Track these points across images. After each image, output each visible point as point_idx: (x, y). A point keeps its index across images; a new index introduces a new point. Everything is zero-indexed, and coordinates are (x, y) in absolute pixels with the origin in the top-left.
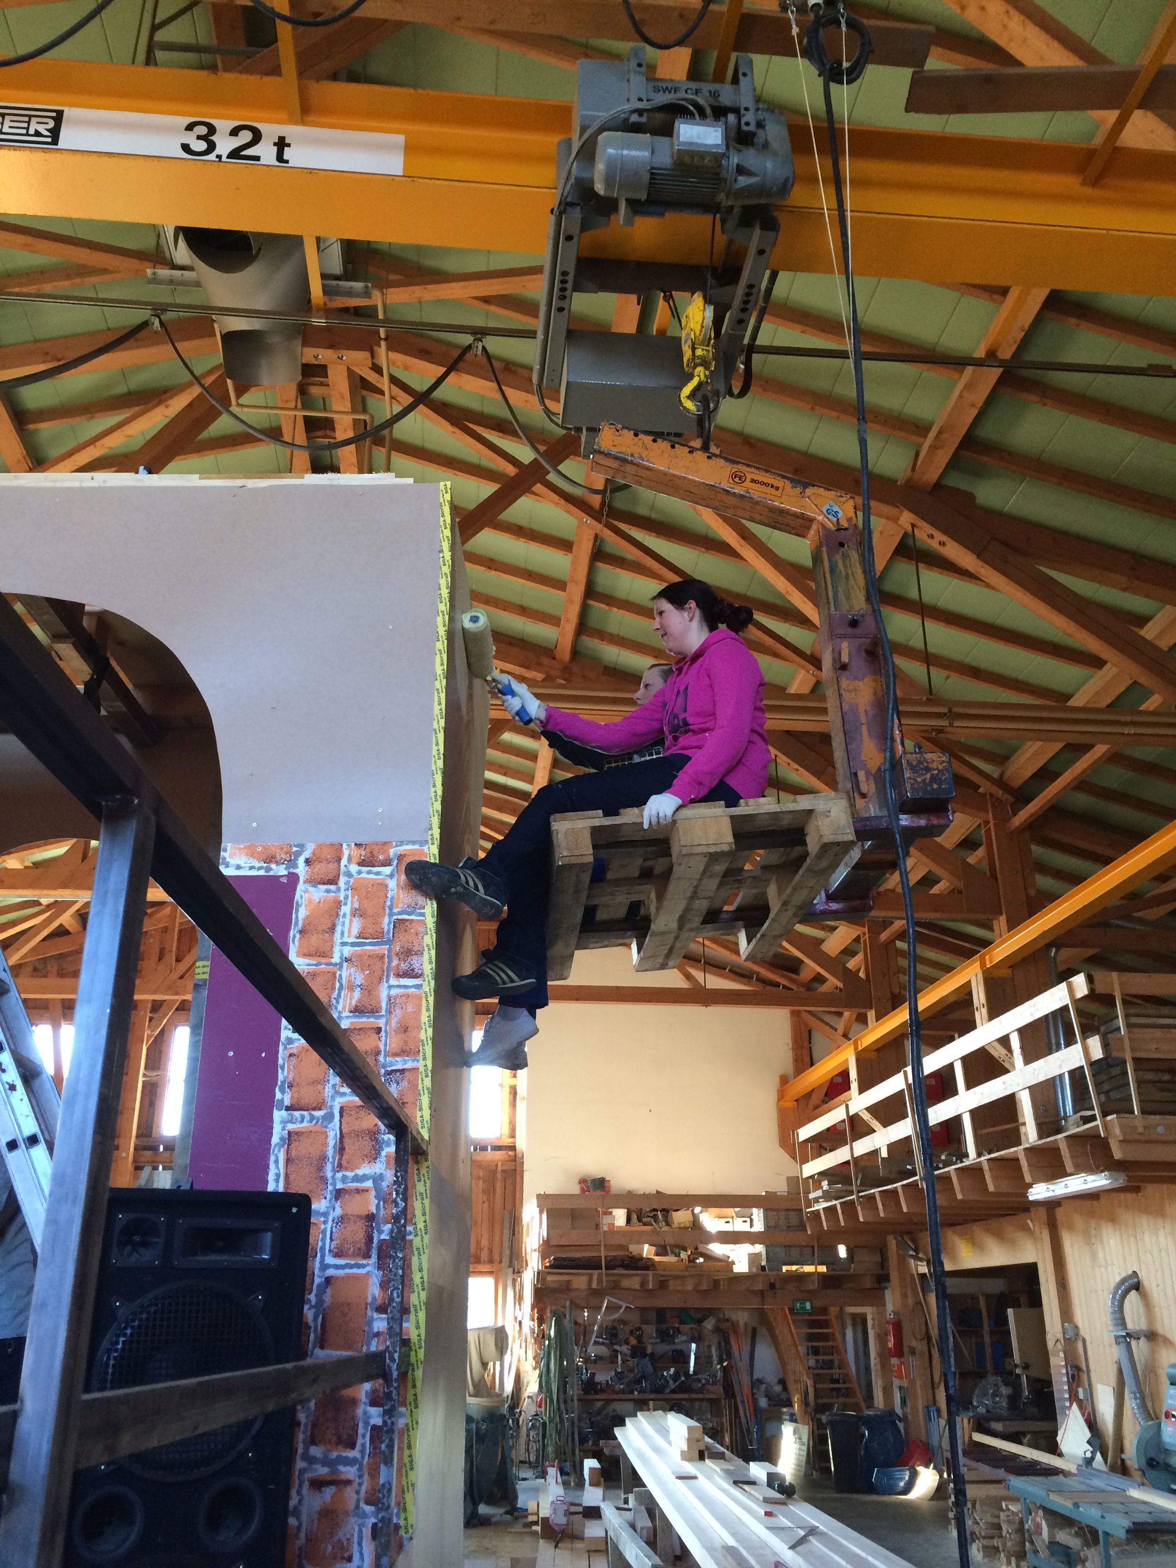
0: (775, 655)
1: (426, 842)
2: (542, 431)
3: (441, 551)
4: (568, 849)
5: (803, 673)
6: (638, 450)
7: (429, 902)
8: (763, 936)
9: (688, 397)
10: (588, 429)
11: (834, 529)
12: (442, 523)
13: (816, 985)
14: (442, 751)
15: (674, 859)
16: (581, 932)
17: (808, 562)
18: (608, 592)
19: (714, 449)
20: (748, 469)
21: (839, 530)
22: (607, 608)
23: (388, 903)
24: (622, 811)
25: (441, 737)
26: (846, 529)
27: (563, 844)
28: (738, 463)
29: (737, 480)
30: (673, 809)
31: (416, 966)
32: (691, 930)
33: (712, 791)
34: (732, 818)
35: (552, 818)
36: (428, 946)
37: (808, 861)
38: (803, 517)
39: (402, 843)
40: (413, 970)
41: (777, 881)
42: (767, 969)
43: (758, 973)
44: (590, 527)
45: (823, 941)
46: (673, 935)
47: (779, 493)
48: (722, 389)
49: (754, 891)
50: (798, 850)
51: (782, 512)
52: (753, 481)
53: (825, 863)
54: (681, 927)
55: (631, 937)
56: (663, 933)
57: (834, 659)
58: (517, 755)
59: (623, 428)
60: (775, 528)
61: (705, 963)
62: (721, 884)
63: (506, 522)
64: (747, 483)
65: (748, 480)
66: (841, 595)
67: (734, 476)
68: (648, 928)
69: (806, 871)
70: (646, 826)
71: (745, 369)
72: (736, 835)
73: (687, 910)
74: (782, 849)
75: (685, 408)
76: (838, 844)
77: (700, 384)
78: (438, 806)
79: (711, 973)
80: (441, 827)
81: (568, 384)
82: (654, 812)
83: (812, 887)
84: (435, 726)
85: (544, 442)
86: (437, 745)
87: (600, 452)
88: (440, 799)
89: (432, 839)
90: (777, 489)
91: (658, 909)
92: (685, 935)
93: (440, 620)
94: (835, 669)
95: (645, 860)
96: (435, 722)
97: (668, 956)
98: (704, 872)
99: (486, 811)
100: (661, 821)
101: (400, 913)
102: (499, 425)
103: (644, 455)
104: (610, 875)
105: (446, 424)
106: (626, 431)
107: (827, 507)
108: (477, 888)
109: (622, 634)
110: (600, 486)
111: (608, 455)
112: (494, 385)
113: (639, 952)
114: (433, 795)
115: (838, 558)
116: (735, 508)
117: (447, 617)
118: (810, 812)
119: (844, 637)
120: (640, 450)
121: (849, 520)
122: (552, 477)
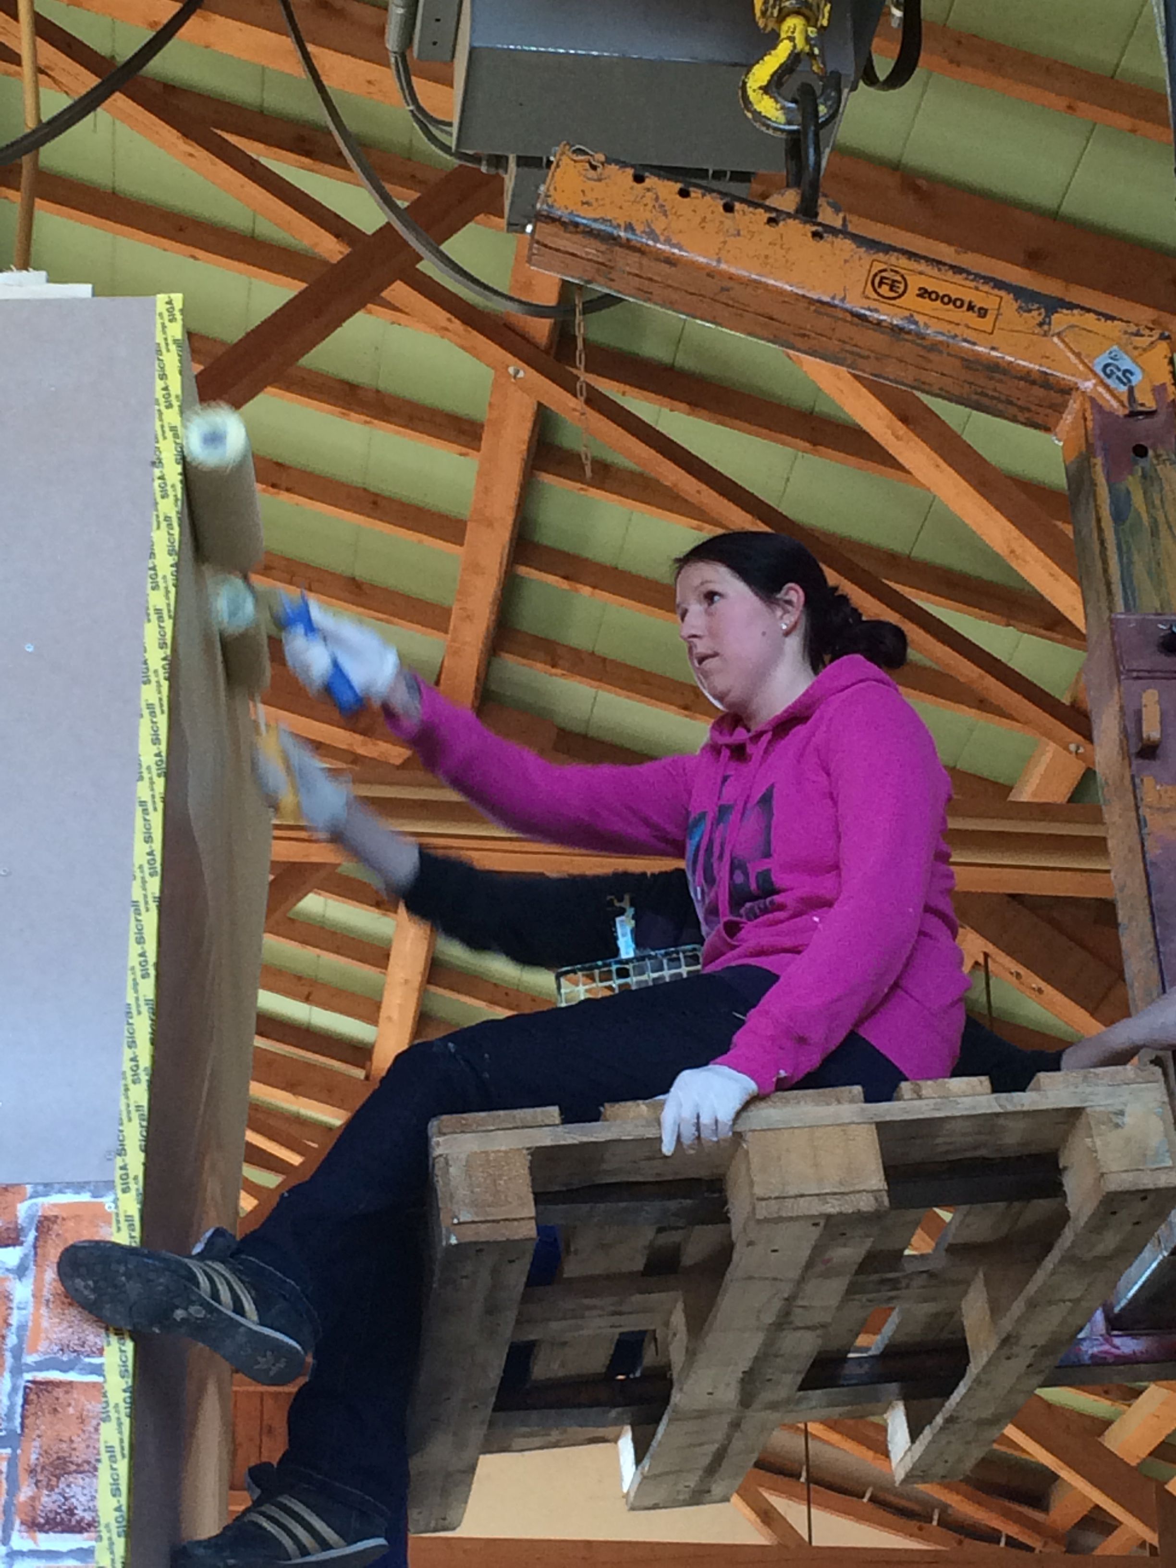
0: (982, 704)
1: (109, 1185)
2: (409, 155)
3: (157, 463)
4: (474, 1204)
5: (1051, 748)
6: (641, 215)
7: (114, 1339)
8: (950, 1420)
9: (765, 89)
10: (522, 161)
11: (1122, 412)
12: (159, 394)
13: (1089, 1538)
14: (152, 957)
15: (736, 1227)
16: (498, 1408)
17: (1058, 478)
18: (565, 547)
19: (827, 215)
20: (913, 265)
21: (1133, 414)
22: (565, 585)
23: (12, 1340)
24: (609, 1109)
25: (150, 920)
26: (1150, 414)
27: (462, 1192)
28: (888, 249)
29: (885, 290)
30: (736, 1104)
31: (79, 1498)
32: (773, 1406)
33: (830, 1059)
34: (883, 1128)
35: (433, 1125)
36: (110, 1449)
37: (1068, 1236)
38: (1045, 382)
39: (48, 1188)
40: (71, 1512)
41: (987, 1283)
42: (968, 1497)
43: (944, 1508)
44: (522, 386)
45: (1107, 1424)
46: (727, 1419)
47: (986, 323)
48: (848, 68)
49: (929, 1308)
50: (1040, 1207)
51: (994, 368)
52: (924, 293)
53: (1110, 1241)
54: (746, 1400)
55: (618, 1422)
56: (702, 1415)
57: (1124, 731)
58: (338, 951)
59: (608, 161)
60: (978, 407)
61: (809, 1480)
62: (852, 1291)
63: (318, 374)
64: (910, 299)
65: (913, 290)
66: (1139, 569)
67: (878, 281)
68: (665, 1400)
69: (1063, 1261)
70: (668, 1148)
71: (905, 19)
72: (891, 1172)
73: (762, 1359)
74: (1001, 1205)
75: (757, 114)
76: (1143, 1194)
77: (795, 58)
78: (140, 1095)
79: (826, 1506)
80: (150, 1147)
81: (472, 51)
82: (688, 1114)
83: (1076, 1301)
84: (137, 894)
85: (410, 180)
86: (140, 940)
87: (552, 220)
88: (144, 1078)
89: (125, 1178)
90: (983, 313)
91: (691, 1354)
92: (756, 1416)
93: (151, 633)
94: (1126, 754)
95: (660, 1230)
96: (136, 884)
97: (712, 1469)
98: (810, 1264)
99: (260, 1091)
100: (706, 1134)
101: (40, 1366)
102: (302, 139)
103: (658, 227)
104: (571, 1269)
105: (170, 134)
106: (613, 167)
107: (1104, 359)
108: (239, 1309)
109: (601, 649)
110: (549, 298)
111: (572, 226)
112: (288, 43)
113: (638, 1460)
114: (127, 1065)
115: (1132, 484)
116: (880, 357)
117: (168, 624)
118: (1074, 1114)
119: (1151, 675)
120: (648, 215)
121: (1159, 391)
122: (428, 266)
